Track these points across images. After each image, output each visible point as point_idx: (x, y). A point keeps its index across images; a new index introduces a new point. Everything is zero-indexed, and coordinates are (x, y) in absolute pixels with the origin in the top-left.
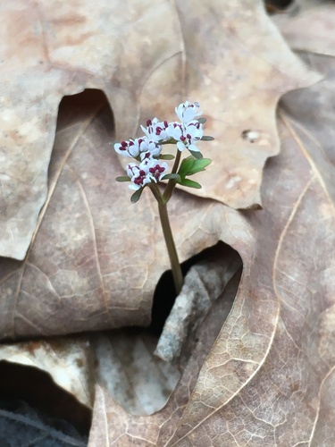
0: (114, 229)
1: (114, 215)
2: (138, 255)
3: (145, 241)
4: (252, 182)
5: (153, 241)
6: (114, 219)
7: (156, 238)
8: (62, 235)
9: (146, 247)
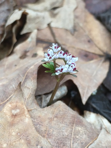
0: (65, 127)
1: (63, 132)
2: (61, 113)
3: (55, 119)
4: (10, 106)
5: (52, 119)
6: (63, 131)
7: (50, 120)
8: (85, 134)
9: (56, 117)
